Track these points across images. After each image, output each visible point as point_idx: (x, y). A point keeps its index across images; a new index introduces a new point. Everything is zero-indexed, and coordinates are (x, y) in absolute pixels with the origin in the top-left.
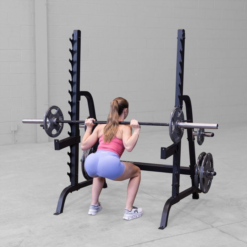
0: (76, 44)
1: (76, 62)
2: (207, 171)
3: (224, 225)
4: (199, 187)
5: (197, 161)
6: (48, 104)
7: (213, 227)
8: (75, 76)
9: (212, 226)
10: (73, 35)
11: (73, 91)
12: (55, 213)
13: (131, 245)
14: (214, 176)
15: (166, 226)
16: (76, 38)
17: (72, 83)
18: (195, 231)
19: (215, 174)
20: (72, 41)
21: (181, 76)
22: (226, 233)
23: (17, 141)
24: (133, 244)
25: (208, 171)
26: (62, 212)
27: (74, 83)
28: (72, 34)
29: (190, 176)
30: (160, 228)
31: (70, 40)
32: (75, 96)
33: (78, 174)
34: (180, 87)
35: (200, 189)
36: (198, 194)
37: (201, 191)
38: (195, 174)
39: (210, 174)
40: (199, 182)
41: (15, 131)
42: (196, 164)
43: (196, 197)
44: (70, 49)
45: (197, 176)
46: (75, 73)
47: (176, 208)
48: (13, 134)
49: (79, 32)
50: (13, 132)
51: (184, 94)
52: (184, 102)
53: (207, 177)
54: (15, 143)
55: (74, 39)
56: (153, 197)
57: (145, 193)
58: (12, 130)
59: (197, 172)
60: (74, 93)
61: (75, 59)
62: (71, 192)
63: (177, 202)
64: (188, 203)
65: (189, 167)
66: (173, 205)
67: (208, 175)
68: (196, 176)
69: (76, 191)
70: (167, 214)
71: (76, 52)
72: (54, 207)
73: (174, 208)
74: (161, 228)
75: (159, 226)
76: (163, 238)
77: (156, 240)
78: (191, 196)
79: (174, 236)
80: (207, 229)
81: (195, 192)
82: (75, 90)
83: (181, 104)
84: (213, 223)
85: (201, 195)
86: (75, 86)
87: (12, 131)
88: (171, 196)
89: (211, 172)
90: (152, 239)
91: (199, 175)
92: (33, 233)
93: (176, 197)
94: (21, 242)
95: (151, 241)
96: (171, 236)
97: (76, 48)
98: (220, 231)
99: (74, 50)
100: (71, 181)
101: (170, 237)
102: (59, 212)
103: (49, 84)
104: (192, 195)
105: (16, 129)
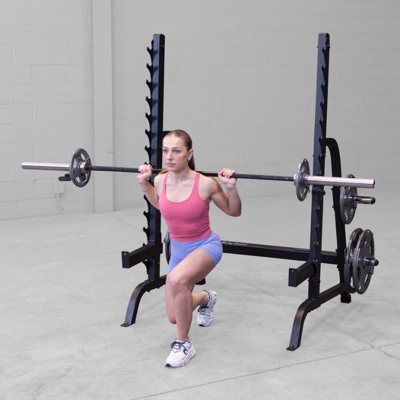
0: (157, 57)
1: (157, 86)
2: (365, 259)
3: (391, 344)
4: (352, 284)
5: (348, 242)
6: (112, 151)
7: (373, 347)
8: (156, 107)
9: (371, 346)
10: (153, 42)
11: (153, 131)
12: (124, 324)
13: (243, 375)
14: (375, 267)
15: (299, 345)
16: (157, 47)
17: (150, 118)
18: (346, 354)
19: (377, 263)
20: (152, 52)
21: (323, 107)
22: (394, 357)
23: (63, 210)
24: (246, 373)
25: (367, 259)
26: (133, 322)
27: (155, 118)
28: (151, 40)
29: (337, 267)
30: (289, 349)
31: (148, 50)
32: (155, 139)
33: (159, 262)
34: (322, 124)
35: (353, 287)
36: (350, 296)
37: (354, 290)
38: (345, 263)
39: (369, 263)
40: (351, 275)
41: (60, 194)
42: (347, 246)
43: (346, 299)
44: (148, 64)
45: (349, 265)
46: (155, 102)
47: (314, 317)
48: (58, 198)
49: (162, 38)
50: (58, 195)
51: (327, 137)
52: (327, 149)
53: (364, 268)
54: (59, 214)
55: (155, 49)
56: (278, 299)
57: (265, 292)
58: (55, 192)
59: (349, 260)
60: (154, 134)
61: (156, 80)
62: (149, 291)
63: (316, 308)
64: (334, 309)
65: (335, 251)
66: (310, 312)
67: (366, 265)
68: (347, 266)
69: (157, 289)
70: (300, 326)
71: (157, 70)
72: (122, 314)
73: (312, 316)
74: (291, 348)
75: (288, 346)
76: (294, 365)
77: (283, 367)
78: (338, 298)
79: (311, 361)
80: (364, 350)
81: (344, 292)
82: (155, 130)
83: (324, 152)
84: (372, 341)
85: (354, 296)
86: (155, 123)
87: (56, 194)
88: (307, 298)
89: (370, 260)
90: (277, 366)
91: (352, 263)
92: (88, 356)
93: (315, 299)
94: (69, 370)
95: (274, 369)
96: (308, 362)
97: (157, 63)
98: (385, 353)
99: (154, 66)
100: (148, 273)
101: (305, 363)
102: (130, 323)
103: (114, 119)
104: (339, 296)
105: (62, 191)
